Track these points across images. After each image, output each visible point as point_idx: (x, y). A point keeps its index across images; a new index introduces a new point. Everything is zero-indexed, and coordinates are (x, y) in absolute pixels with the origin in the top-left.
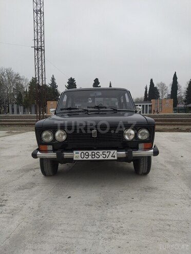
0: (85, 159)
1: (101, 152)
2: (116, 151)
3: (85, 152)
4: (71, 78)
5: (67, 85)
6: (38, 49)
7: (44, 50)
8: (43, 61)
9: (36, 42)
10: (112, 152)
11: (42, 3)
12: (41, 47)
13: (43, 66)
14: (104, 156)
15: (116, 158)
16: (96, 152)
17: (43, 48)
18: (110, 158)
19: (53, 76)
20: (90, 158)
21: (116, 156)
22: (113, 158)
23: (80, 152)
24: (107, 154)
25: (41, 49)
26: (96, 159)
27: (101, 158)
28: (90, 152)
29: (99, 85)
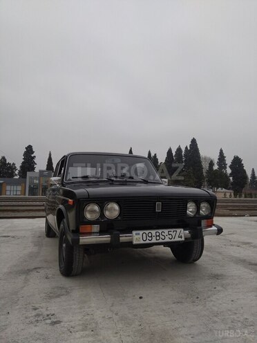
0: (147, 242)
2: (182, 230)
3: (147, 232)
14: (170, 237)
15: (183, 239)
16: (160, 231)
18: (175, 240)
20: (154, 240)
21: (183, 236)
22: (180, 239)
23: (141, 232)
24: (174, 234)
26: (161, 241)
27: (167, 240)
28: (153, 232)
29: (33, 155)
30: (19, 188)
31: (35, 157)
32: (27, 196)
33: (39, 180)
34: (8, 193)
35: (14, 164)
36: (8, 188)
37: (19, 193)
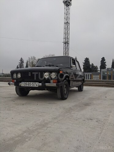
0: (25, 86)
1: (32, 83)
2: (38, 83)
3: (26, 83)
4: (87, 58)
5: (84, 62)
6: (65, 43)
7: (69, 43)
8: (68, 49)
9: (65, 40)
10: (36, 83)
11: (69, 18)
12: (67, 42)
13: (68, 52)
14: (33, 85)
15: (38, 86)
16: (30, 83)
17: (68, 42)
18: (35, 86)
19: (76, 57)
20: (27, 86)
21: (38, 85)
22: (36, 86)
23: (24, 83)
24: (34, 84)
25: (67, 43)
26: (29, 86)
27: (32, 86)
28: (27, 83)
29: (105, 62)
30: (98, 76)
31: (106, 62)
32: (102, 80)
33: (107, 73)
34: (94, 78)
35: (97, 66)
36: (94, 76)
37: (98, 78)
